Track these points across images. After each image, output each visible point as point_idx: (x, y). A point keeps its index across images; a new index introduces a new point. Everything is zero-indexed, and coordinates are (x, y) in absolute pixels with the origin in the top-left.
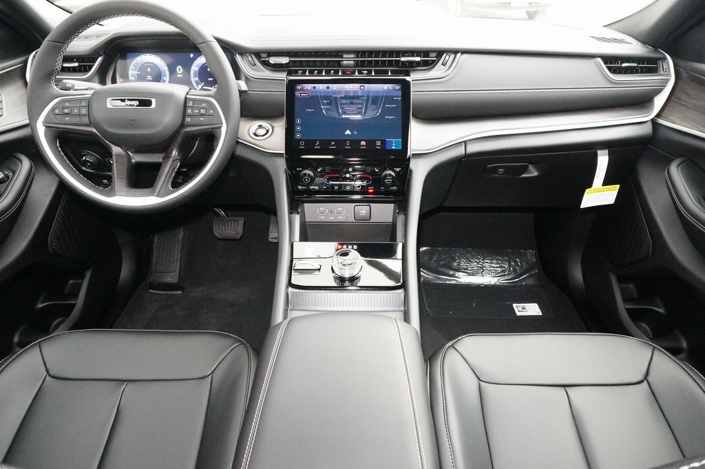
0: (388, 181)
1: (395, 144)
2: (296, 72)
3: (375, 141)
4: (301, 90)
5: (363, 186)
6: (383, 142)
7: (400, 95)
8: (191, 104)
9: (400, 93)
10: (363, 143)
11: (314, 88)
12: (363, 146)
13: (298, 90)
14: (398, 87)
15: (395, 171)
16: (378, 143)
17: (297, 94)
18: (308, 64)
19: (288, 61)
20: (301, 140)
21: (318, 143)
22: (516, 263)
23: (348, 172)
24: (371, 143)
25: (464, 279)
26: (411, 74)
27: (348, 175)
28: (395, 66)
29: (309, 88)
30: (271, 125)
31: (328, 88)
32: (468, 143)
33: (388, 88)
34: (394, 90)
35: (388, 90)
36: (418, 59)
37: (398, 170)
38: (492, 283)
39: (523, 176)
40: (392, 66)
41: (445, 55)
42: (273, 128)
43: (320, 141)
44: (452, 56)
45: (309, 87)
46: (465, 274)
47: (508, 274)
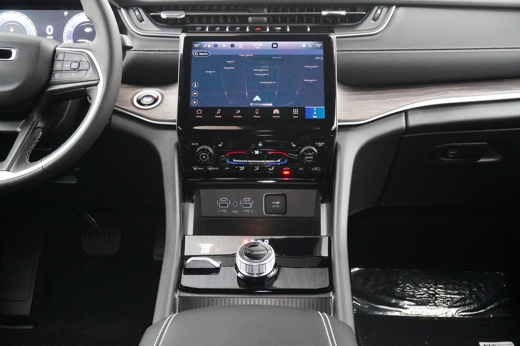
0: (309, 158)
1: (317, 112)
2: (193, 29)
3: (291, 109)
4: (199, 48)
5: (276, 166)
6: (302, 110)
7: (322, 54)
8: (60, 57)
9: (321, 52)
10: (276, 111)
11: (216, 46)
12: (276, 114)
13: (196, 48)
14: (319, 45)
15: (316, 147)
16: (296, 111)
17: (195, 53)
18: (208, 19)
19: (184, 16)
20: (198, 108)
21: (219, 112)
22: (479, 288)
23: (258, 148)
24: (286, 111)
25: (411, 310)
26: (335, 31)
27: (257, 152)
28: (315, 23)
29: (209, 46)
30: (161, 94)
31: (232, 46)
32: (409, 113)
33: (307, 46)
34: (315, 48)
35: (307, 49)
36: (343, 13)
37: (320, 144)
38: (449, 315)
39: (481, 160)
40: (311, 23)
41: (376, 8)
42: (162, 96)
43: (222, 109)
44: (385, 9)
45: (209, 44)
46: (412, 303)
47: (469, 304)
